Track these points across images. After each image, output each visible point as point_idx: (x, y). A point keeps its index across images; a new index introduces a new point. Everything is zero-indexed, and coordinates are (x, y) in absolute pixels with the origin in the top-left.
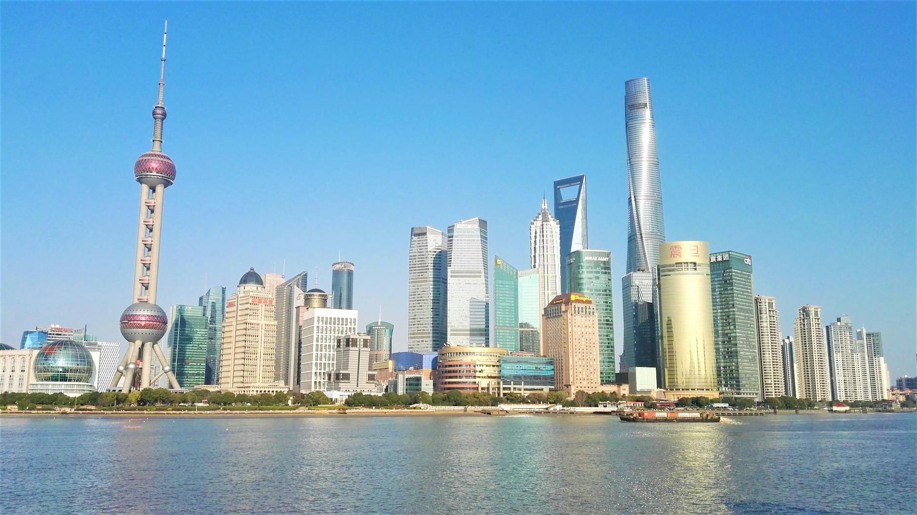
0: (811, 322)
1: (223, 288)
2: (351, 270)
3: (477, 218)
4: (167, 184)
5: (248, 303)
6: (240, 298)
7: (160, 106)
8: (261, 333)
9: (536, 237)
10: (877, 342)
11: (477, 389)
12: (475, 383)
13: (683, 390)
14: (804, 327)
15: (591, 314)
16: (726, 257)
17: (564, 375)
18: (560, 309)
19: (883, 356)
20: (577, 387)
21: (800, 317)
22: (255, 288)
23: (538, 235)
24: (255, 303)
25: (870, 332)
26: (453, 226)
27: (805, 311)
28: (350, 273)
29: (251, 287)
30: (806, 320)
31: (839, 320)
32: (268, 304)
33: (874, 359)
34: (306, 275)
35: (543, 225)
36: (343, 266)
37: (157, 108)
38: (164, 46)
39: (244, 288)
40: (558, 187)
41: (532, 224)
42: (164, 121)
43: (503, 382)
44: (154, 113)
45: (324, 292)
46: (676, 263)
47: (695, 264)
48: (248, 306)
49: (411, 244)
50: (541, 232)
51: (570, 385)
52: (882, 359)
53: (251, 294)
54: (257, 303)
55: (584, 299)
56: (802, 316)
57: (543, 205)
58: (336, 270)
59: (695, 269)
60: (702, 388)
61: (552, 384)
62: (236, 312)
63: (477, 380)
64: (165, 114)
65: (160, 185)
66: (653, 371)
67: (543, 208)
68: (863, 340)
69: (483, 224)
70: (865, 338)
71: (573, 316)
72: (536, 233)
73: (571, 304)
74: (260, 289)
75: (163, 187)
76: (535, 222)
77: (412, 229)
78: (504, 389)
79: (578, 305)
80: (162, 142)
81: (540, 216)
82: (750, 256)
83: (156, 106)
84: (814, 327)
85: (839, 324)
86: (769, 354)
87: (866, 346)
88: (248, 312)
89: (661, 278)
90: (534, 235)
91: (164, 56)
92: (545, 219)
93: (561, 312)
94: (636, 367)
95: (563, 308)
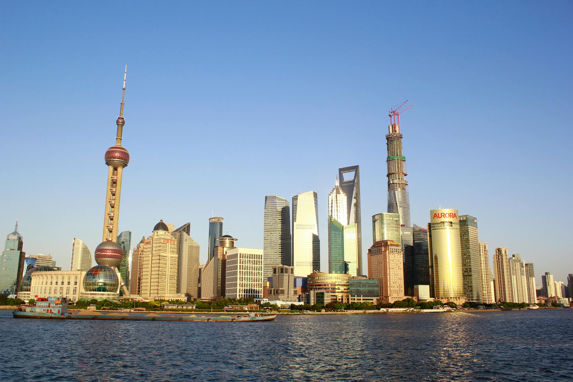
0: (503, 258)
1: (130, 232)
2: (222, 223)
3: (312, 192)
4: (125, 165)
5: (161, 243)
6: (155, 239)
7: (121, 117)
8: (169, 262)
9: (332, 203)
10: (531, 269)
11: (336, 299)
12: (335, 296)
13: (445, 298)
14: (499, 260)
15: (392, 252)
16: (465, 218)
17: (384, 290)
18: (381, 250)
19: (534, 277)
20: (392, 298)
21: (497, 254)
22: (164, 233)
23: (333, 202)
24: (165, 243)
25: (527, 263)
26: (297, 196)
27: (499, 250)
28: (221, 224)
29: (161, 232)
30: (500, 256)
31: (514, 256)
32: (172, 243)
33: (530, 278)
34: (189, 225)
35: (337, 196)
36: (217, 220)
37: (119, 119)
38: (125, 80)
39: (157, 233)
40: (342, 172)
41: (330, 195)
42: (123, 126)
43: (351, 295)
44: (118, 122)
45: (232, 238)
46: (441, 222)
47: (451, 223)
48: (161, 244)
49: (265, 207)
50: (336, 200)
51: (388, 297)
52: (534, 278)
53: (162, 237)
54: (166, 243)
55: (395, 244)
56: (498, 254)
57: (336, 183)
58: (212, 223)
59: (452, 226)
60: (456, 297)
61: (378, 296)
62: (151, 248)
63: (336, 294)
64: (124, 122)
65: (120, 167)
66: (427, 287)
67: (336, 186)
68: (523, 267)
69: (315, 195)
70: (524, 267)
71: (390, 254)
72: (332, 201)
73: (388, 247)
74: (167, 233)
75: (122, 168)
76: (331, 194)
77: (266, 197)
78: (351, 299)
79: (392, 247)
80: (121, 140)
81: (335, 190)
82: (476, 218)
83: (119, 117)
84: (505, 260)
85: (514, 258)
86: (485, 275)
87: (525, 271)
88: (161, 248)
89: (432, 231)
90: (331, 202)
91: (124, 87)
92: (338, 192)
93: (381, 252)
94: (419, 285)
95: (383, 249)
